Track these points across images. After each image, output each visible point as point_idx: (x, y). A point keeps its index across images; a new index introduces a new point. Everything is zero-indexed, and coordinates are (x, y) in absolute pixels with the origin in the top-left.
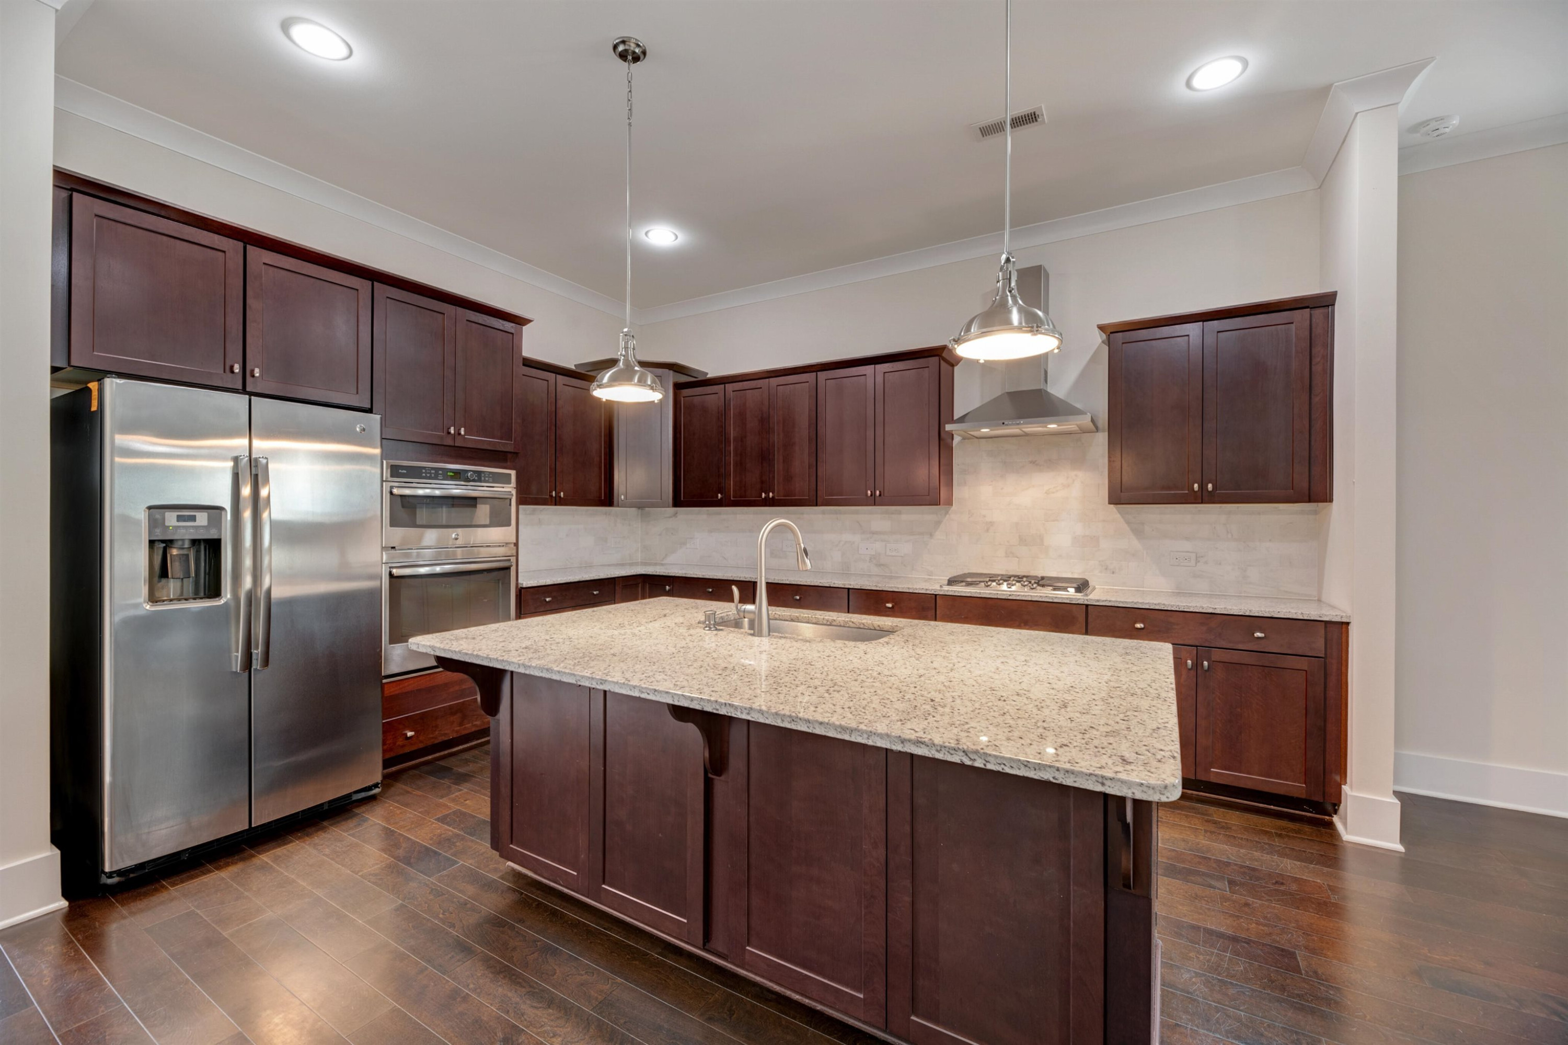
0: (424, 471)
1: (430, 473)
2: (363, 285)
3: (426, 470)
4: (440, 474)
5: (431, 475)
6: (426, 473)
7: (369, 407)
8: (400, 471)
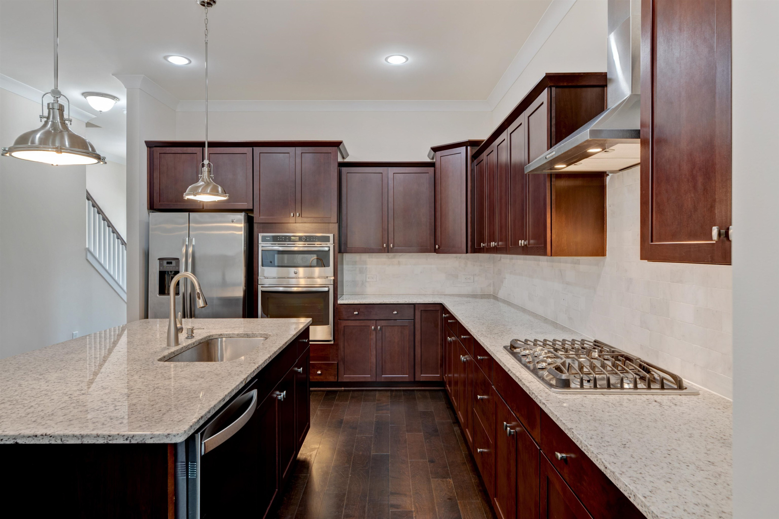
0: (278, 238)
1: (282, 239)
2: (248, 150)
3: (280, 237)
4: (287, 239)
5: (282, 240)
6: (280, 239)
7: (252, 208)
8: (267, 238)
